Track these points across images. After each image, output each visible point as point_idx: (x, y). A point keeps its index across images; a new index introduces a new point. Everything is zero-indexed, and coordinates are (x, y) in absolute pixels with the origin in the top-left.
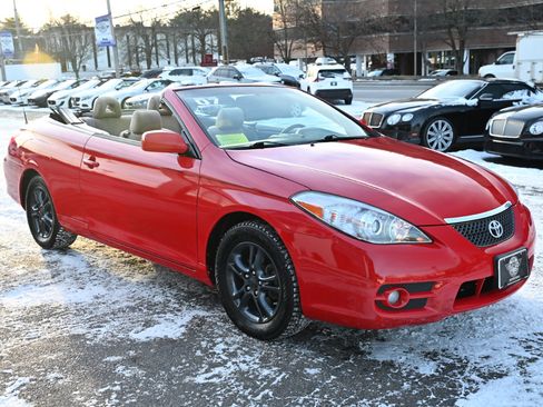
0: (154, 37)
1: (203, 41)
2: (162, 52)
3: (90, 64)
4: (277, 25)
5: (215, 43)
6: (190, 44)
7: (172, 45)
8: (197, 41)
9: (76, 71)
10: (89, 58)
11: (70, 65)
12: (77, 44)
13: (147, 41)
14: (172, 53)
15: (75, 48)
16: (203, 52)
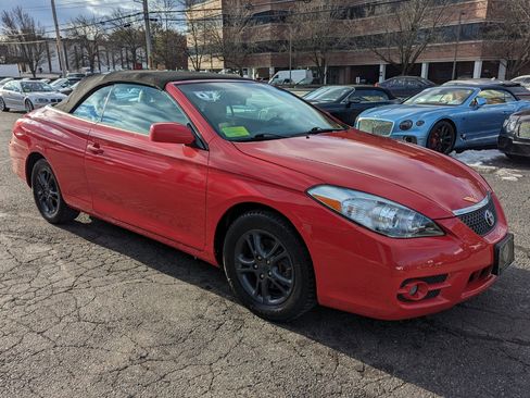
0: (96, 47)
1: (134, 53)
2: (102, 60)
3: (45, 67)
4: (190, 44)
5: (144, 55)
6: (124, 55)
7: (110, 55)
8: (130, 53)
9: (34, 72)
10: (43, 62)
11: (28, 67)
12: (33, 51)
13: (90, 50)
14: (111, 61)
15: (31, 54)
16: (134, 61)
